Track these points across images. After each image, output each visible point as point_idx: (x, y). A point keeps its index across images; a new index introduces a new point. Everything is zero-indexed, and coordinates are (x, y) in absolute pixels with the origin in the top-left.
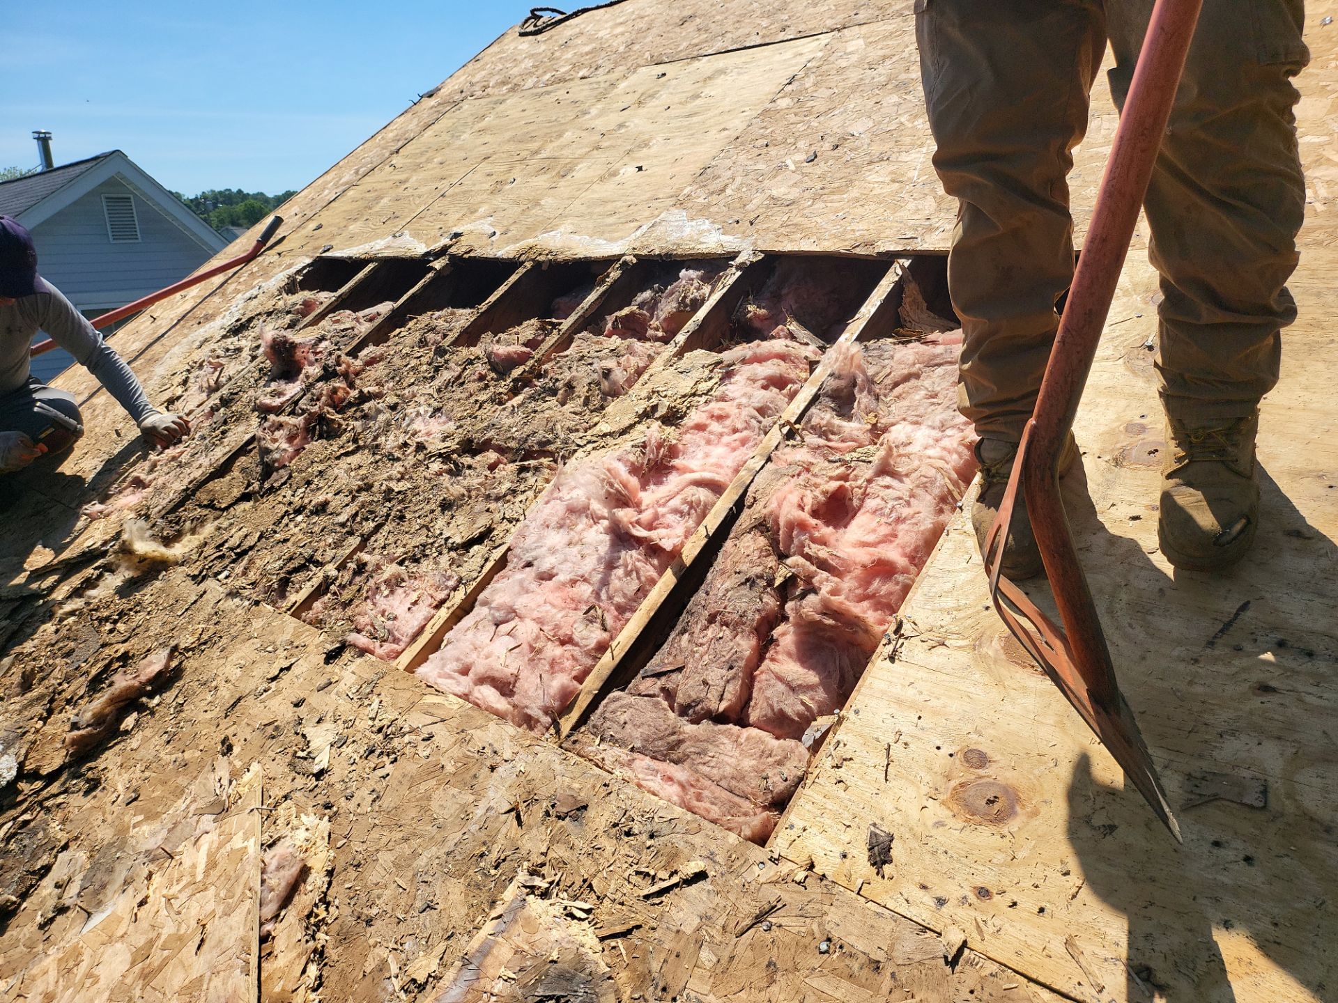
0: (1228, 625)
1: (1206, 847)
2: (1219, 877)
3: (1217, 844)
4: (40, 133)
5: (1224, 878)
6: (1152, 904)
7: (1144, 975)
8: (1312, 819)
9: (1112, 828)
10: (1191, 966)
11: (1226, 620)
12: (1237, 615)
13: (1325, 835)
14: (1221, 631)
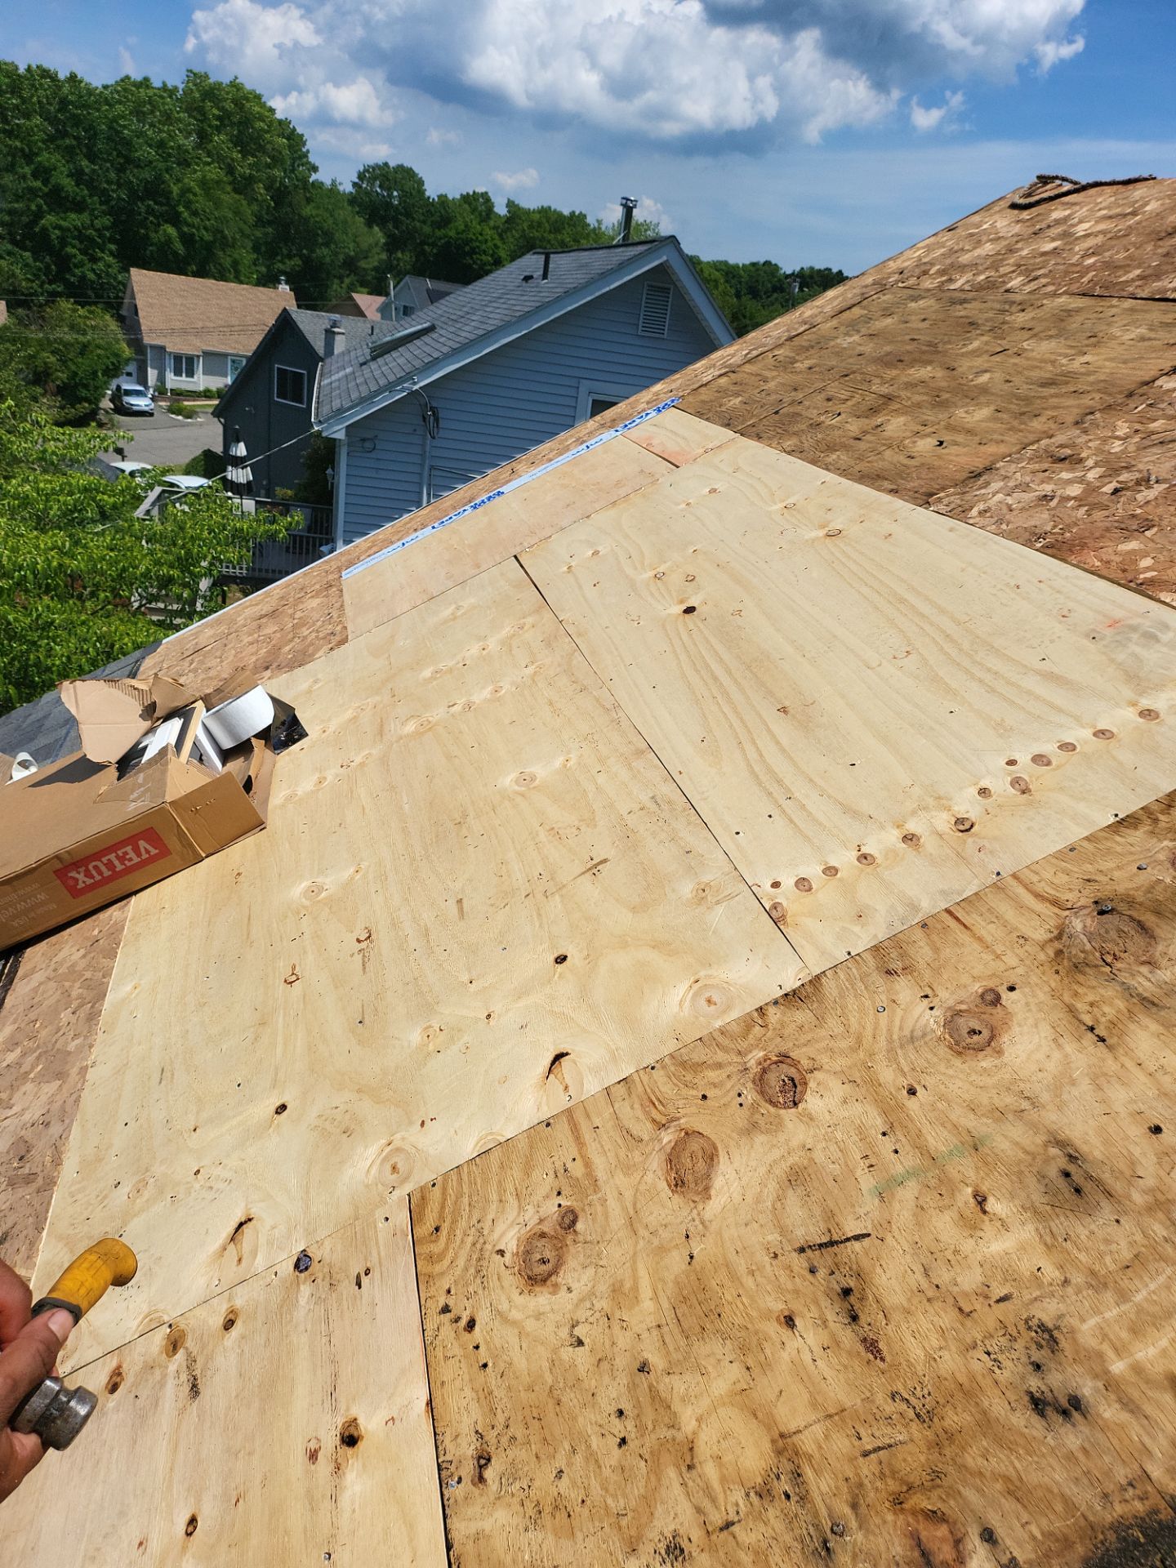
0: (832, 1243)
1: (613, 1409)
2: (593, 1438)
3: (621, 1413)
4: (628, 199)
5: (595, 1442)
6: (540, 1419)
7: (483, 1462)
8: (691, 1449)
9: (580, 1343)
10: (511, 1480)
11: (836, 1238)
12: (848, 1240)
13: (684, 1469)
14: (821, 1246)
